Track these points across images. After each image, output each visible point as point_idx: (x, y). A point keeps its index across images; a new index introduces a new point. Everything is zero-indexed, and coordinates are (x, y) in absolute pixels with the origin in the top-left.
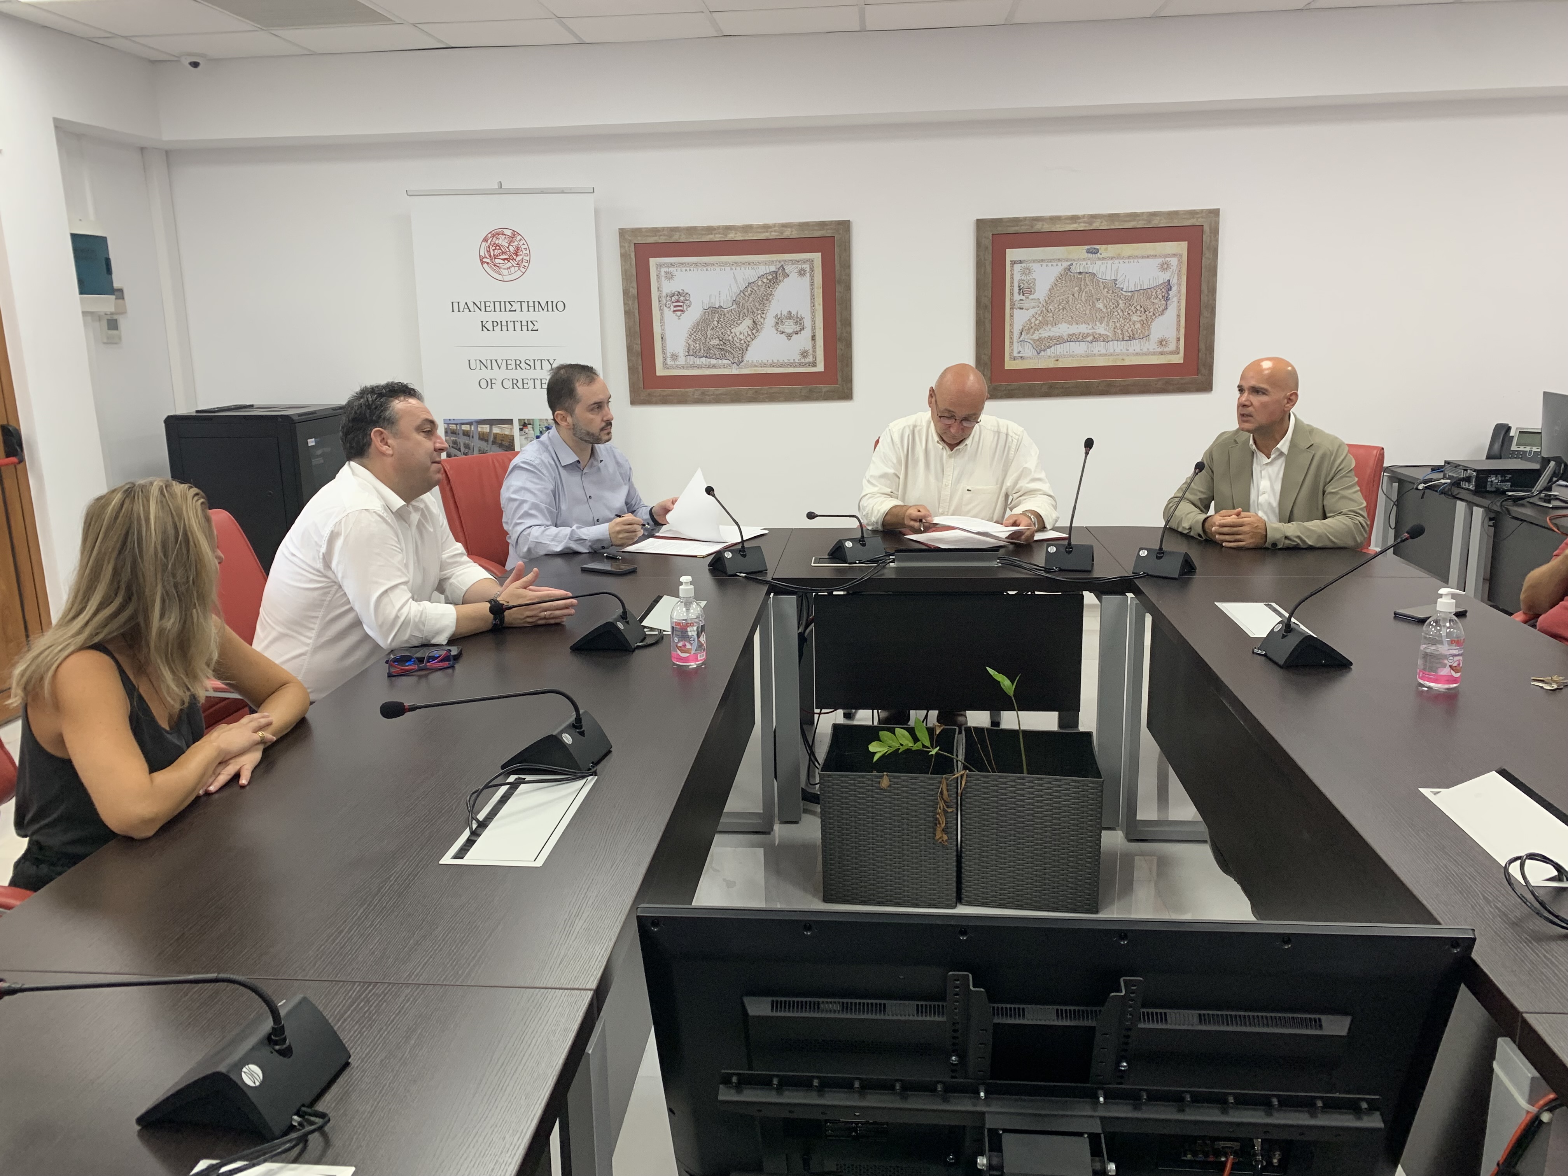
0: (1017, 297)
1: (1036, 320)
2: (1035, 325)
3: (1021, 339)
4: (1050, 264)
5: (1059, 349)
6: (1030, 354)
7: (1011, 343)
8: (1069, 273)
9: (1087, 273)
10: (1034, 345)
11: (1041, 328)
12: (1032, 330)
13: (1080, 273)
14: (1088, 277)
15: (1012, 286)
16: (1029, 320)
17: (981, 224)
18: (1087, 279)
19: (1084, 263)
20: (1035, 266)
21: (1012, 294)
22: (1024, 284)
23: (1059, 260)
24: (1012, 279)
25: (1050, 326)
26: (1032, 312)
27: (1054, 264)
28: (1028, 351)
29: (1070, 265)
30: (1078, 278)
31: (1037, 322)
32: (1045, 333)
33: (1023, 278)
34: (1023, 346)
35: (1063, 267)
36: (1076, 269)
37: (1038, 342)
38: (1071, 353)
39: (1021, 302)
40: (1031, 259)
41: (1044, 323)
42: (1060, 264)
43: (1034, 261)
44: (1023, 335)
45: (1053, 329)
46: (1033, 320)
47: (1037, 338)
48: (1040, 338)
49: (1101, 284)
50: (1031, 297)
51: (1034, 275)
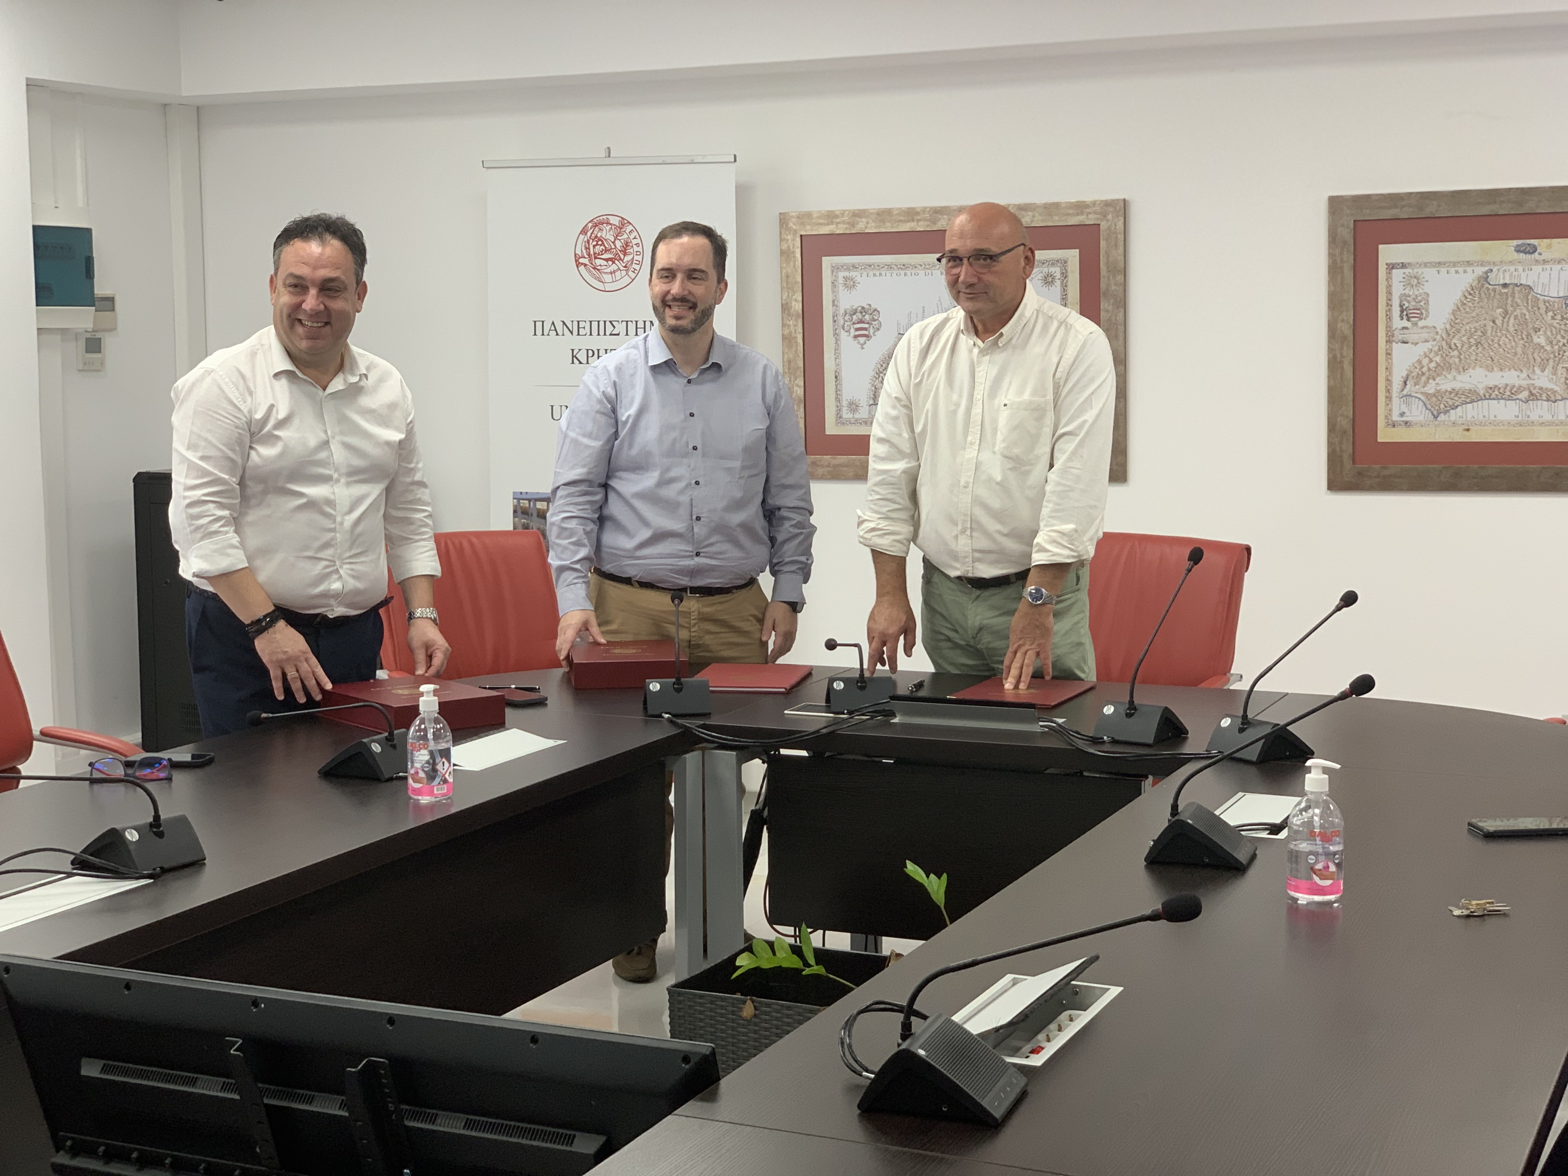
0: (1398, 323)
1: (1431, 361)
2: (1429, 369)
3: (1405, 392)
4: (1452, 270)
5: (1471, 412)
6: (1421, 418)
7: (1389, 398)
8: (1487, 285)
9: (1516, 285)
10: (1427, 403)
11: (1438, 375)
12: (1424, 378)
13: (1505, 285)
14: (1521, 291)
15: (1389, 305)
16: (1419, 362)
17: (1336, 204)
18: (1517, 295)
19: (1512, 268)
20: (1429, 273)
21: (1389, 318)
22: (1409, 302)
23: (1469, 264)
24: (1389, 293)
25: (1454, 373)
26: (1423, 348)
27: (1461, 270)
28: (1417, 413)
29: (1486, 273)
30: (1501, 294)
31: (1433, 365)
32: (1447, 383)
33: (1407, 292)
34: (1408, 404)
35: (1476, 275)
36: (1499, 277)
37: (1434, 399)
38: (1492, 418)
39: (1406, 331)
40: (1420, 260)
41: (1445, 367)
42: (1469, 269)
43: (1425, 265)
44: (1408, 386)
45: (1459, 377)
46: (1425, 361)
47: (1432, 391)
48: (1438, 391)
49: (1541, 305)
50: (1421, 323)
51: (1427, 288)
